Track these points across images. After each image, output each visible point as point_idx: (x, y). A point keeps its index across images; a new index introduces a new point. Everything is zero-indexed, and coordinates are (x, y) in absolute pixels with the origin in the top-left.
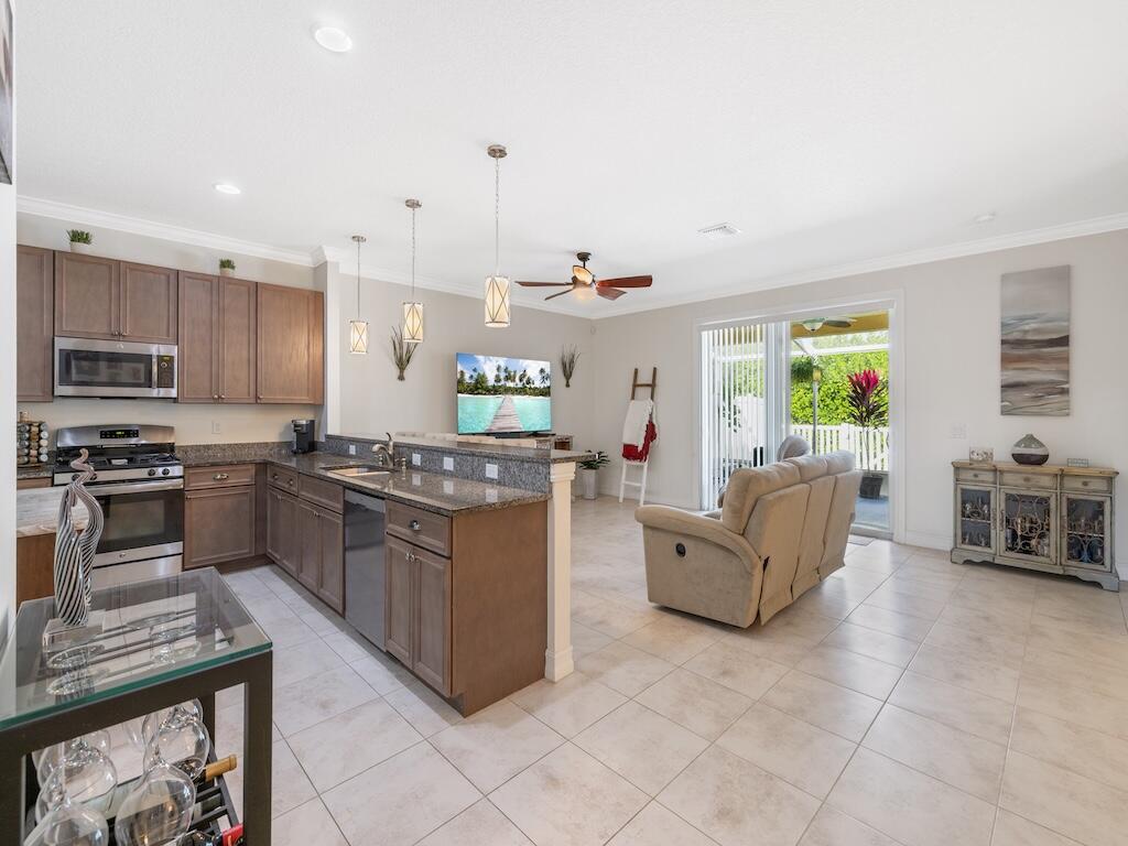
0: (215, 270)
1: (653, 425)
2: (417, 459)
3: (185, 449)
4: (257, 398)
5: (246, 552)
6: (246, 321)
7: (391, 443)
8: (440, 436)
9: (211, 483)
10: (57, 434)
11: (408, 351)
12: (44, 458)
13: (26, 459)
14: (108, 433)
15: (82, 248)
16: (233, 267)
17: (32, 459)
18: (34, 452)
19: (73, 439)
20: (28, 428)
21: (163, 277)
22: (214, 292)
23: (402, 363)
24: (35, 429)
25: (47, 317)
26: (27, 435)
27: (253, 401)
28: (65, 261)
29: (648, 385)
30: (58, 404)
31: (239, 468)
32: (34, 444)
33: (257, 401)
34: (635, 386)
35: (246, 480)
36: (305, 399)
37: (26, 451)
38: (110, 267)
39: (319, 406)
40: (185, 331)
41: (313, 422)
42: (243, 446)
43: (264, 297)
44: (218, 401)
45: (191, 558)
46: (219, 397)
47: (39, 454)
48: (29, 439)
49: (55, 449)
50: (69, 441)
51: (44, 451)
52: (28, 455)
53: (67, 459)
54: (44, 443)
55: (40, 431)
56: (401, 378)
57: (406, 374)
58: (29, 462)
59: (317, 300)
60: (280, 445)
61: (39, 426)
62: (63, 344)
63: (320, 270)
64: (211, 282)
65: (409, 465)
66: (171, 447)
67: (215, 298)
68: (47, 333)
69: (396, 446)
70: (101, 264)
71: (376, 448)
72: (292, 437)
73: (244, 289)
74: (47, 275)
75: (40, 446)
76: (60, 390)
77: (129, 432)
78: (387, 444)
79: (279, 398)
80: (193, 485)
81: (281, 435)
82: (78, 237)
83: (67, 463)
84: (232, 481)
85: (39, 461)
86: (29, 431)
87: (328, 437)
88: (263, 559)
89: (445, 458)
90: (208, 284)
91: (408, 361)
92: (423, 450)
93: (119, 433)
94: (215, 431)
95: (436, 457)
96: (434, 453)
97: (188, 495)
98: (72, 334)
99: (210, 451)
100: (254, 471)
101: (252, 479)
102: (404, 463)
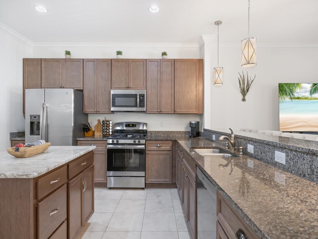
0: (160, 57)
2: (251, 148)
3: (151, 132)
4: (175, 111)
5: (168, 180)
6: (171, 77)
7: (233, 136)
8: (268, 132)
9: (155, 148)
10: (114, 125)
12: (111, 133)
14: (128, 125)
15: (120, 57)
16: (166, 55)
18: (108, 131)
20: (106, 122)
21: (142, 63)
22: (159, 66)
23: (244, 92)
27: (173, 113)
28: (114, 62)
31: (166, 142)
32: (108, 128)
33: (175, 113)
35: (168, 148)
36: (195, 111)
37: (106, 130)
38: (126, 62)
39: (201, 115)
41: (198, 123)
42: (171, 132)
43: (177, 65)
44: (160, 113)
45: (148, 179)
46: (160, 111)
48: (106, 126)
49: (114, 130)
51: (111, 130)
52: (106, 132)
54: (111, 128)
55: (109, 124)
56: (244, 100)
57: (246, 97)
58: (106, 134)
59: (200, 63)
61: (109, 122)
62: (113, 92)
63: (202, 49)
64: (158, 62)
65: (245, 152)
67: (159, 69)
69: (236, 137)
70: (123, 61)
71: (222, 138)
72: (189, 129)
73: (169, 63)
76: (113, 109)
77: (134, 125)
78: (230, 136)
79: (184, 111)
80: (149, 148)
81: (186, 128)
82: (119, 53)
84: (162, 148)
85: (109, 134)
86: (106, 124)
87: (205, 130)
88: (175, 185)
89: (276, 151)
90: (156, 63)
91: (248, 91)
92: (256, 142)
93: (130, 125)
94: (161, 126)
95: (267, 150)
96: (266, 146)
97: (147, 152)
98: (116, 88)
99: (159, 134)
100: (171, 144)
101: (170, 148)
102: (241, 150)
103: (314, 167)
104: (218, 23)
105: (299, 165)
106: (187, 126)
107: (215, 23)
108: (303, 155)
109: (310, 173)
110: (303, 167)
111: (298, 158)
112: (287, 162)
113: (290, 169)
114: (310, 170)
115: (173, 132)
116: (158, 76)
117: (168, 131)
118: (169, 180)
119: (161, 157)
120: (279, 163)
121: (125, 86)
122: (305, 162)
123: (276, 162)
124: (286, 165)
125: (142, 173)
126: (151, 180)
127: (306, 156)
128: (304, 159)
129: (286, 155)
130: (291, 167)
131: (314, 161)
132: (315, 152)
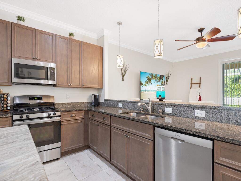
0: (67, 36)
1: (200, 97)
3: (58, 105)
4: (82, 85)
7: (151, 103)
9: (69, 118)
10: (14, 99)
11: (125, 71)
12: (9, 108)
13: (2, 109)
14: (32, 98)
15: (21, 23)
16: (73, 36)
17: (4, 108)
18: (5, 106)
19: (19, 101)
20: (2, 96)
21: (51, 37)
22: (68, 44)
23: (123, 76)
24: (5, 96)
25: (9, 50)
26: (2, 99)
27: (81, 87)
28: (15, 27)
29: (198, 83)
30: (14, 86)
31: (79, 112)
32: (5, 102)
33: (83, 87)
34: (192, 84)
35: (81, 117)
36: (97, 86)
37: (2, 105)
38: (32, 31)
39: (100, 88)
40: (59, 59)
41: (99, 94)
42: (76, 103)
43: (84, 47)
44: (70, 86)
45: (63, 148)
47: (7, 106)
48: (3, 100)
49: (13, 104)
50: (17, 101)
51: (9, 105)
52: (3, 107)
53: (17, 108)
54: (9, 102)
55: (7, 97)
56: (123, 80)
58: (3, 110)
59: (101, 49)
60: (88, 103)
61: (7, 95)
62: (15, 61)
63: (102, 38)
64: (67, 40)
66: (53, 104)
67: (68, 46)
68: (9, 56)
70: (29, 30)
71: (139, 104)
72: (93, 100)
73: (78, 43)
74: (9, 32)
75: (7, 103)
76: (15, 80)
79: (89, 85)
80: (64, 119)
81: (88, 99)
82: (20, 19)
83: (17, 110)
84: (77, 117)
85: (7, 109)
86: (3, 97)
87: (105, 100)
88: (88, 147)
89: (195, 110)
90: (66, 40)
91: (125, 74)
92: (174, 106)
93: (35, 98)
94: (67, 98)
95: (186, 110)
96: (185, 108)
97: (62, 123)
98: (19, 57)
99: (66, 105)
100: (84, 113)
101: (83, 116)
102: (161, 112)
103: (230, 116)
104: (120, 23)
105: (217, 116)
106: (88, 97)
107: (118, 22)
108: (220, 111)
109: (227, 120)
110: (221, 117)
111: (216, 113)
112: (207, 116)
113: (209, 120)
114: (227, 118)
115: (78, 103)
116: (67, 53)
117: (74, 103)
118: (82, 144)
119: (75, 125)
120: (198, 117)
121: (31, 57)
122: (222, 114)
123: (196, 117)
124: (206, 118)
125: (58, 144)
126: (65, 149)
127: (224, 111)
128: (221, 113)
129: (205, 112)
130: (210, 118)
131: (230, 113)
132: (232, 108)
